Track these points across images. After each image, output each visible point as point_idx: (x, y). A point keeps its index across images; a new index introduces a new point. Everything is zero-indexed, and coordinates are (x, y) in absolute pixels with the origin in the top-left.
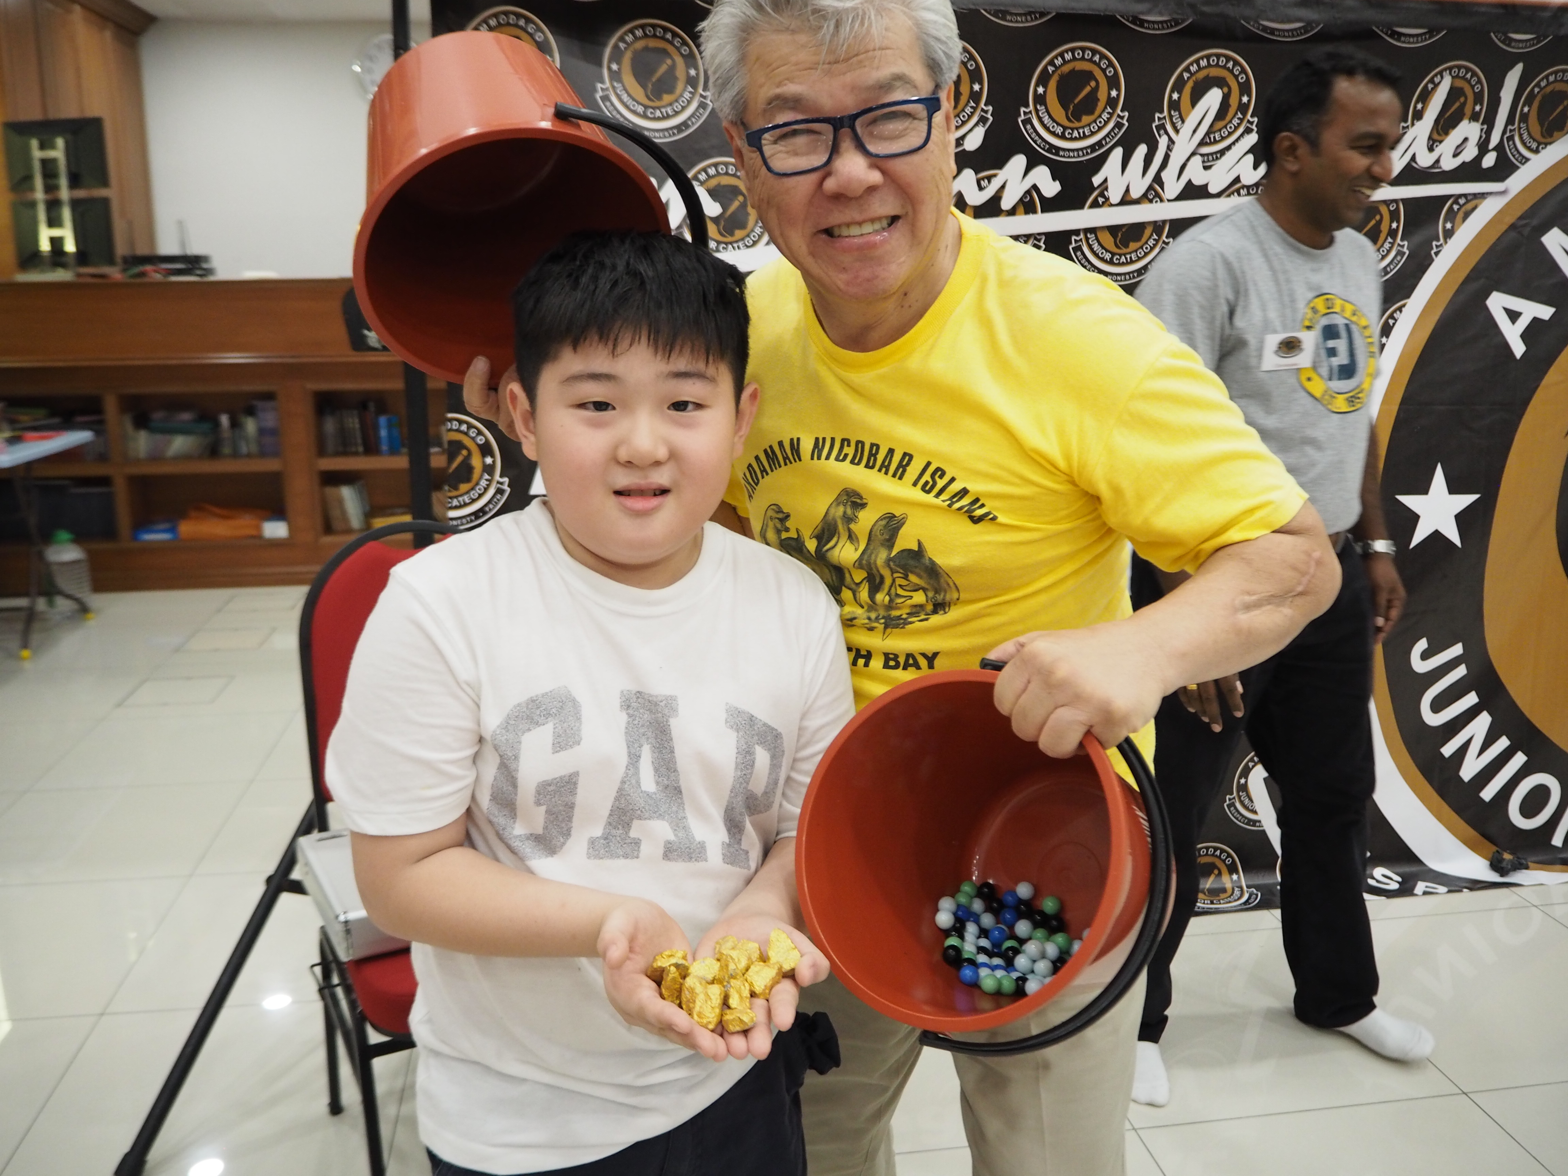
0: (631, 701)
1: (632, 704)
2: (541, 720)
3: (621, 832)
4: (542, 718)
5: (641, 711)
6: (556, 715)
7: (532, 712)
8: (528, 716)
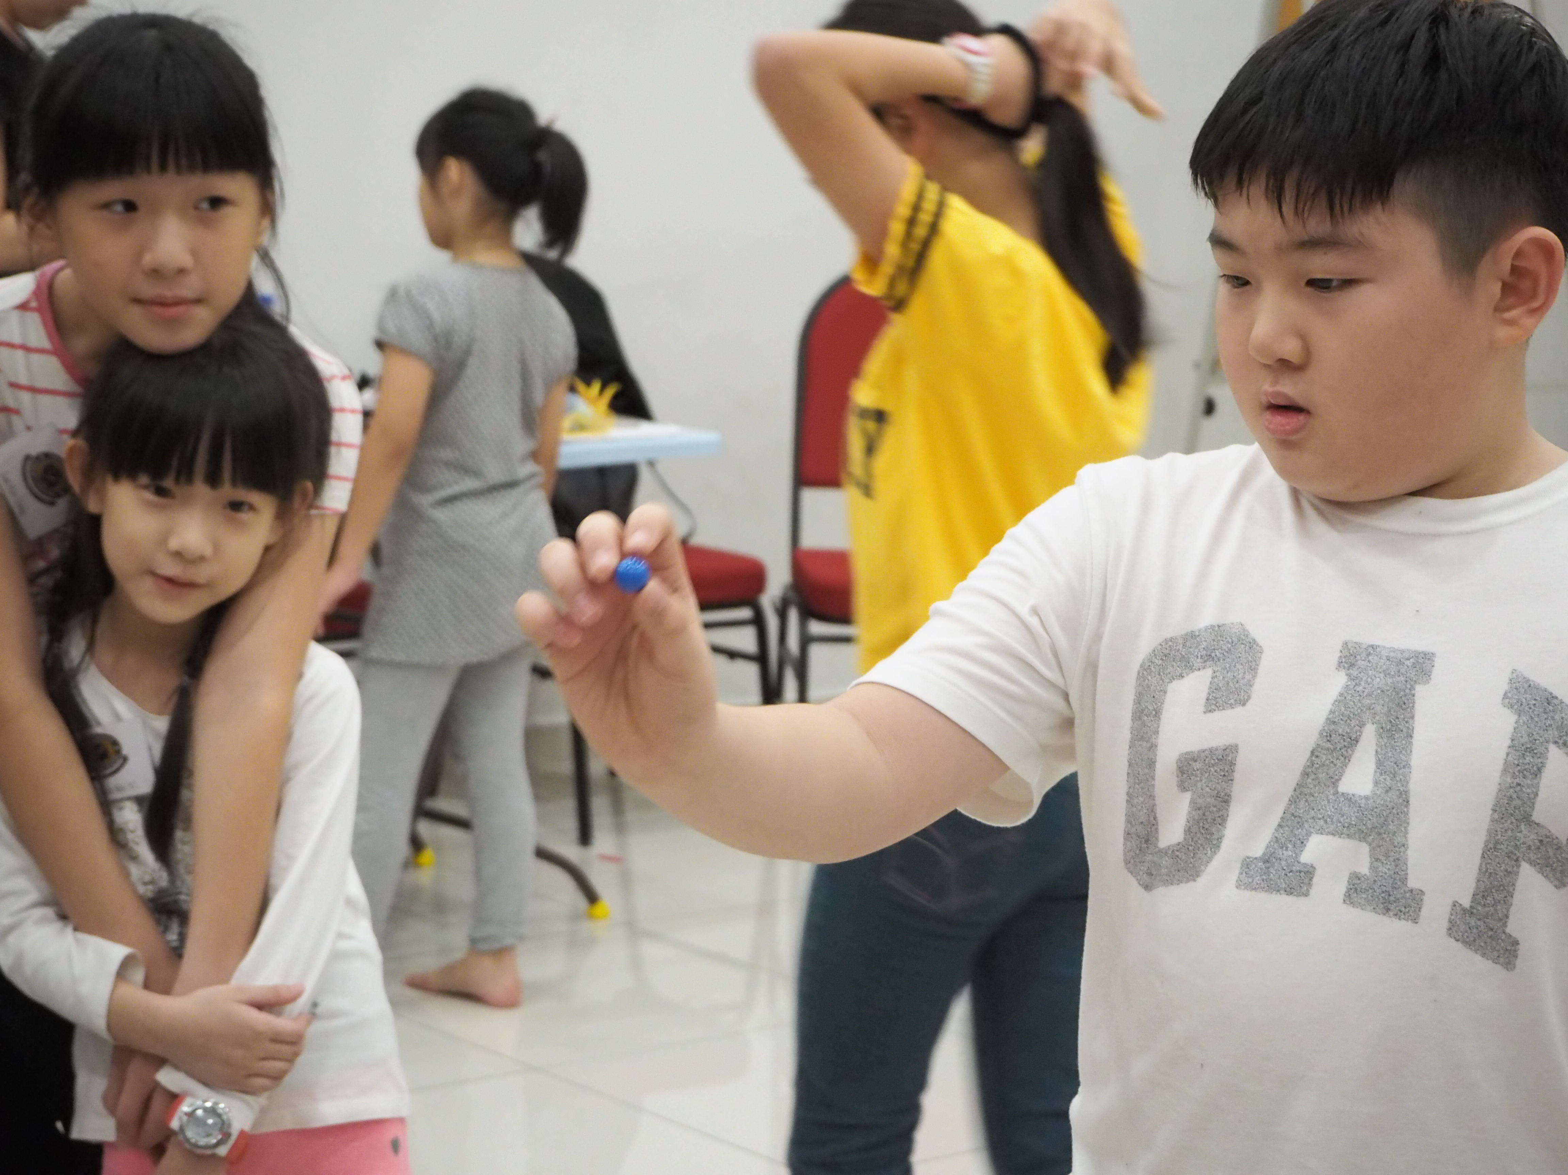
0: (1358, 657)
1: (1359, 662)
2: (1197, 663)
3: (1290, 853)
4: (1199, 660)
5: (1370, 672)
6: (1219, 660)
7: (1190, 653)
8: (1183, 657)
